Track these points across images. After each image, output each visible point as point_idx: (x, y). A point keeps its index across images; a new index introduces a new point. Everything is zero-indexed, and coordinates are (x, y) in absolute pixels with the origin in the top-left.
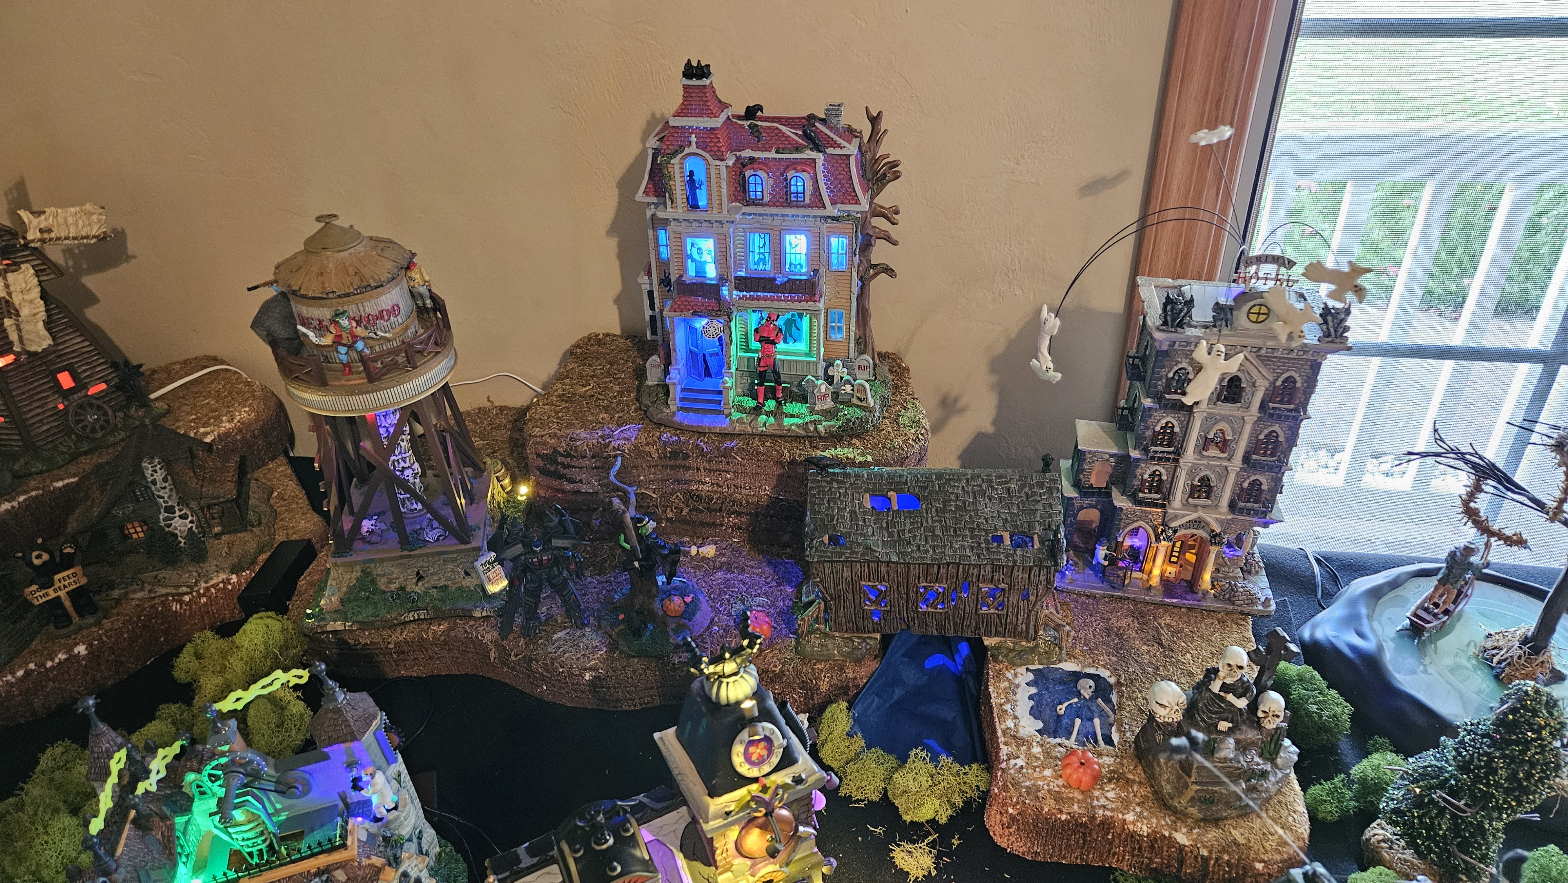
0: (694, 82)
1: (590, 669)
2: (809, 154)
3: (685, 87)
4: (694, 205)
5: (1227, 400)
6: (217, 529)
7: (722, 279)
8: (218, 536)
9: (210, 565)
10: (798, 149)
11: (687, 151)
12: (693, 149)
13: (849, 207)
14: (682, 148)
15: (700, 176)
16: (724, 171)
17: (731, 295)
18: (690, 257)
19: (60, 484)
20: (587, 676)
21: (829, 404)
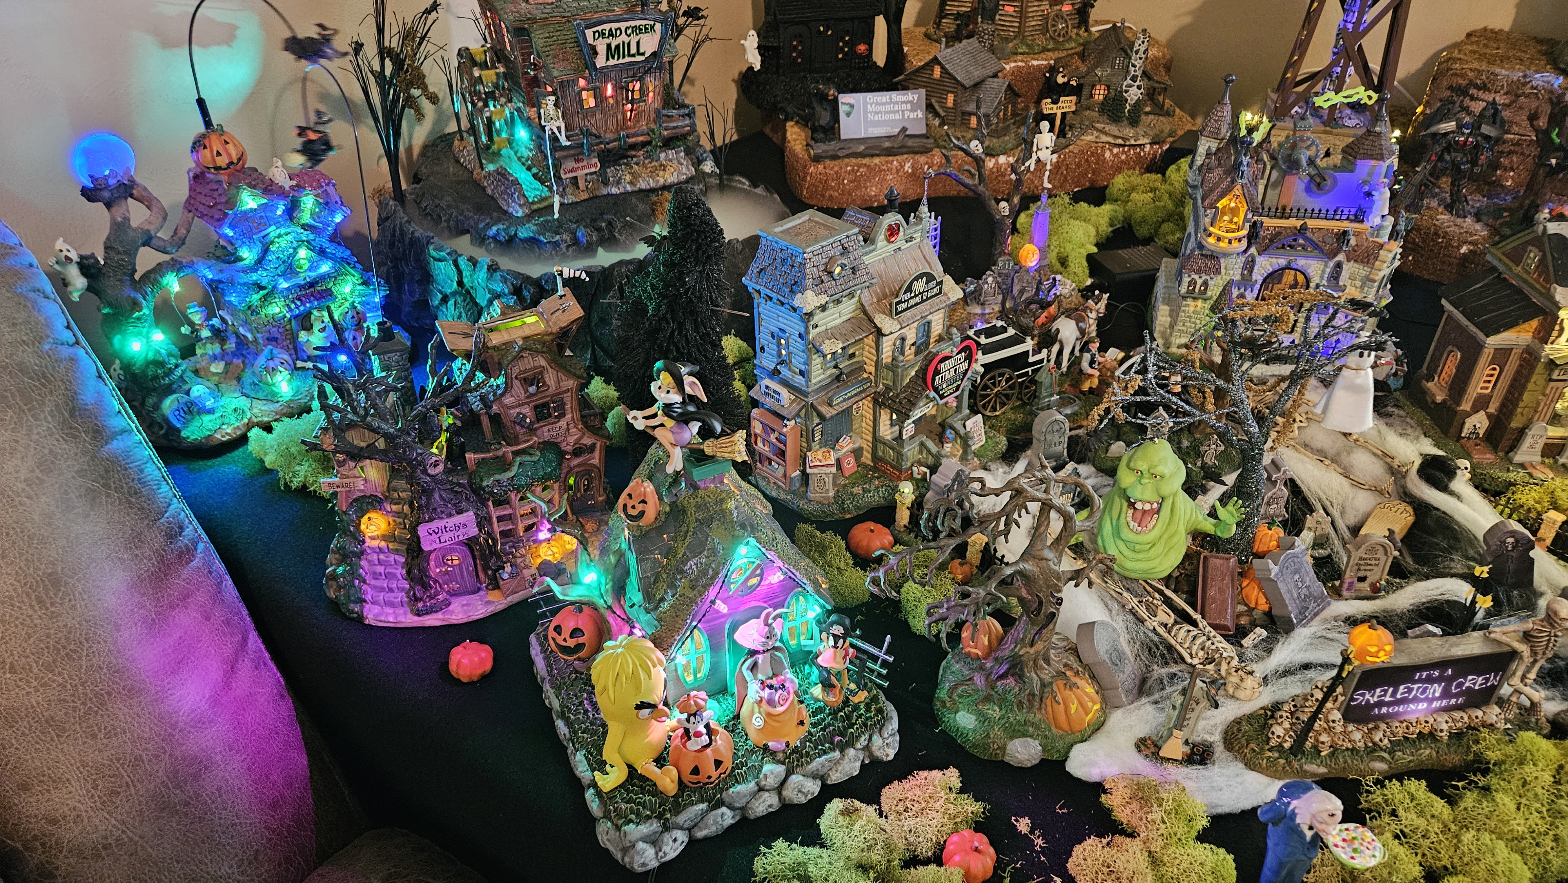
1: (1470, 243)
6: (1148, 109)
8: (1147, 114)
9: (1140, 130)
19: (1035, 63)
20: (1464, 250)
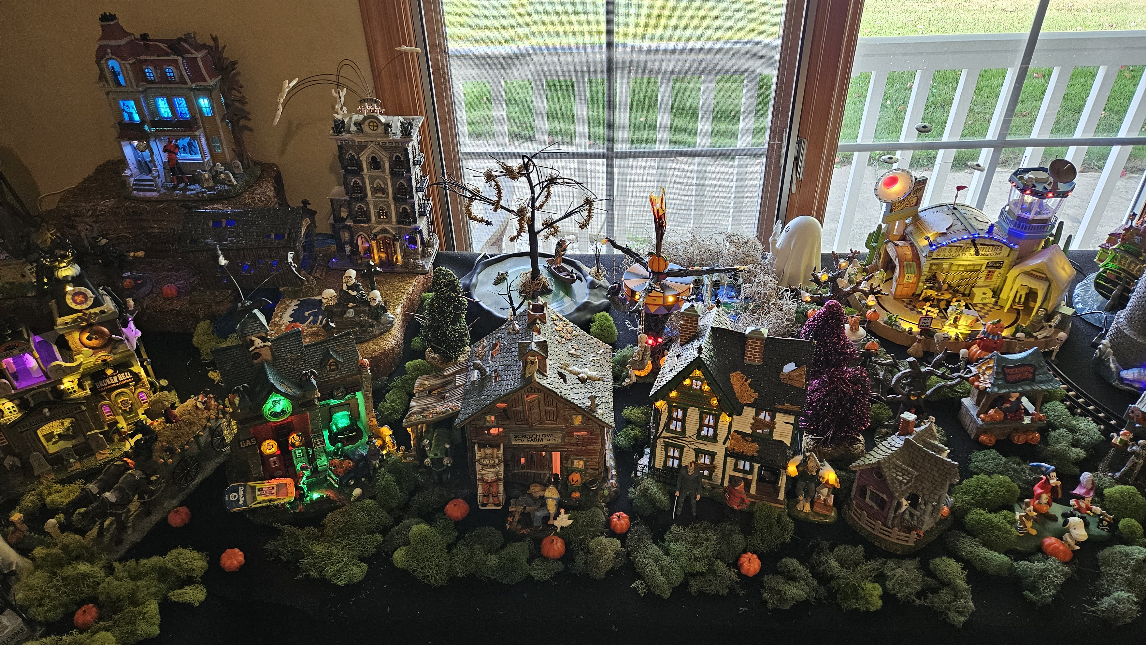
0: (105, 23)
2: (173, 57)
3: (102, 26)
4: (118, 84)
5: (374, 169)
7: (143, 122)
10: (168, 55)
11: (107, 57)
12: (110, 56)
13: (202, 84)
14: (105, 56)
15: (117, 69)
16: (128, 67)
17: (150, 129)
18: (124, 110)
21: (211, 183)
